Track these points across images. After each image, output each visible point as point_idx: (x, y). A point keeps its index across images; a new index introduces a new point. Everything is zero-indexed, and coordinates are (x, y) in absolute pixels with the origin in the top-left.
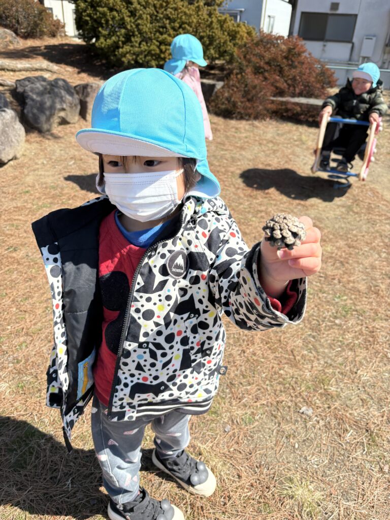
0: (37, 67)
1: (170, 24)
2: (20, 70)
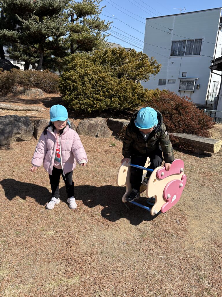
0: (31, 109)
1: (102, 89)
2: (21, 110)
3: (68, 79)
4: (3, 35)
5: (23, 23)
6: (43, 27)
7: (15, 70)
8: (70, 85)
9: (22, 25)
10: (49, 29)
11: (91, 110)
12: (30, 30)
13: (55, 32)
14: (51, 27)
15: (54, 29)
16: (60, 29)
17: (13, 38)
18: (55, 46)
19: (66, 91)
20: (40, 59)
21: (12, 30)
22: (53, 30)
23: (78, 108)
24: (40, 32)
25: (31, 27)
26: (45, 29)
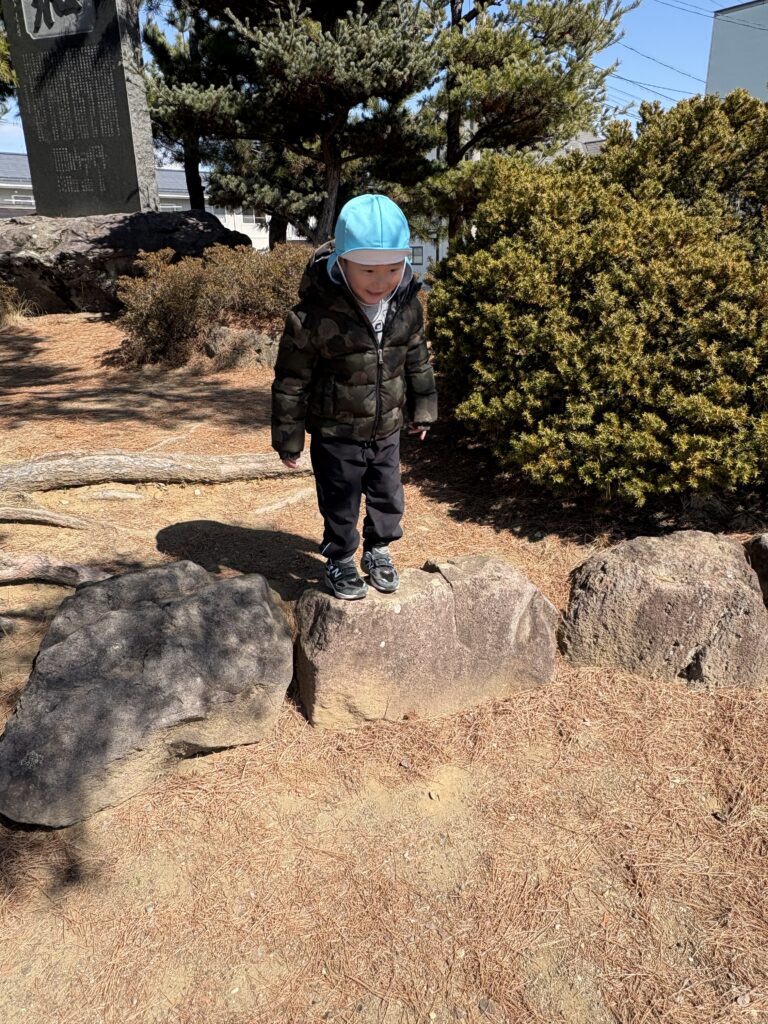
3: (488, 293)
4: (178, 110)
5: (258, 48)
6: (338, 51)
7: (220, 251)
8: (499, 330)
9: (253, 54)
10: (364, 61)
11: (646, 494)
12: (283, 78)
13: (391, 71)
14: (374, 50)
15: (388, 55)
16: (412, 55)
17: (216, 118)
18: (386, 136)
19: (477, 365)
20: (326, 196)
21: (212, 86)
22: (380, 61)
23: (559, 479)
24: (326, 80)
25: (287, 58)
26: (349, 61)
